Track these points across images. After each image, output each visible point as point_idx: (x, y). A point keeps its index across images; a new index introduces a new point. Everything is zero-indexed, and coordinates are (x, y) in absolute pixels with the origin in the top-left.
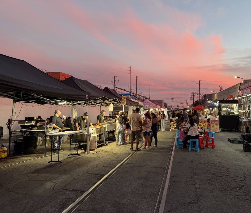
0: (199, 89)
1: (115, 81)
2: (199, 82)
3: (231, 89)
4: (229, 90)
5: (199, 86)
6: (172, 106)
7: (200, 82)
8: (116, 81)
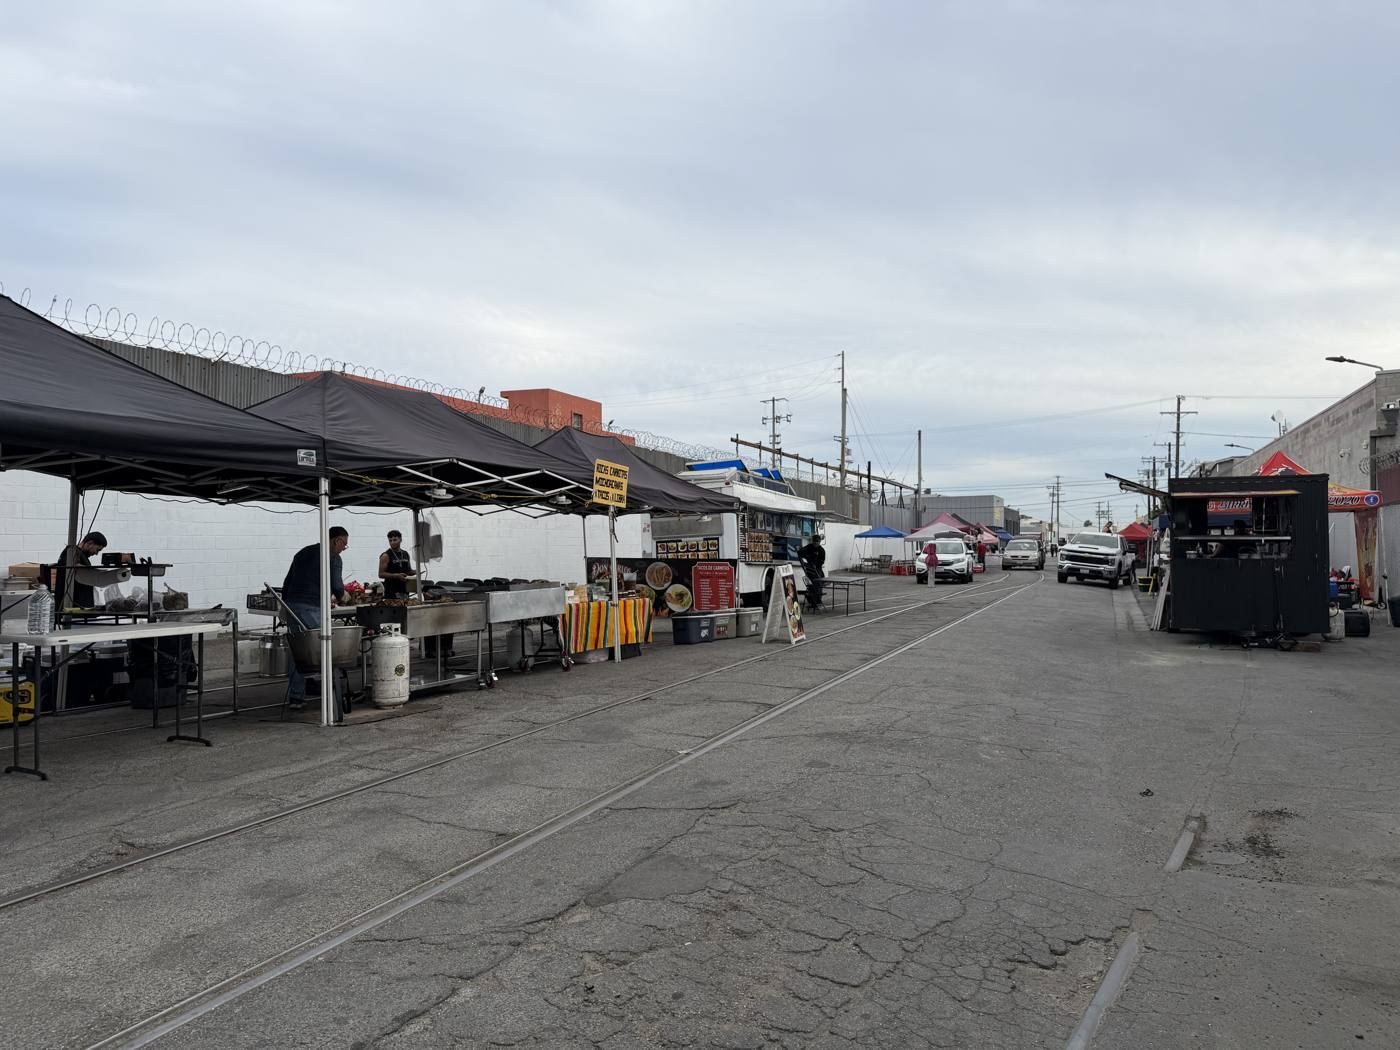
0: (1178, 438)
1: (776, 419)
2: (1179, 403)
3: (1315, 426)
4: (1307, 431)
5: (1178, 425)
6: (1051, 525)
7: (1182, 403)
8: (779, 418)
